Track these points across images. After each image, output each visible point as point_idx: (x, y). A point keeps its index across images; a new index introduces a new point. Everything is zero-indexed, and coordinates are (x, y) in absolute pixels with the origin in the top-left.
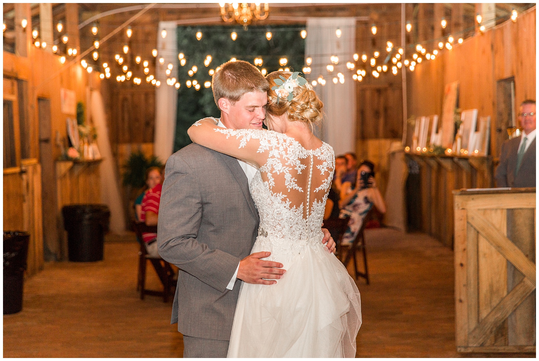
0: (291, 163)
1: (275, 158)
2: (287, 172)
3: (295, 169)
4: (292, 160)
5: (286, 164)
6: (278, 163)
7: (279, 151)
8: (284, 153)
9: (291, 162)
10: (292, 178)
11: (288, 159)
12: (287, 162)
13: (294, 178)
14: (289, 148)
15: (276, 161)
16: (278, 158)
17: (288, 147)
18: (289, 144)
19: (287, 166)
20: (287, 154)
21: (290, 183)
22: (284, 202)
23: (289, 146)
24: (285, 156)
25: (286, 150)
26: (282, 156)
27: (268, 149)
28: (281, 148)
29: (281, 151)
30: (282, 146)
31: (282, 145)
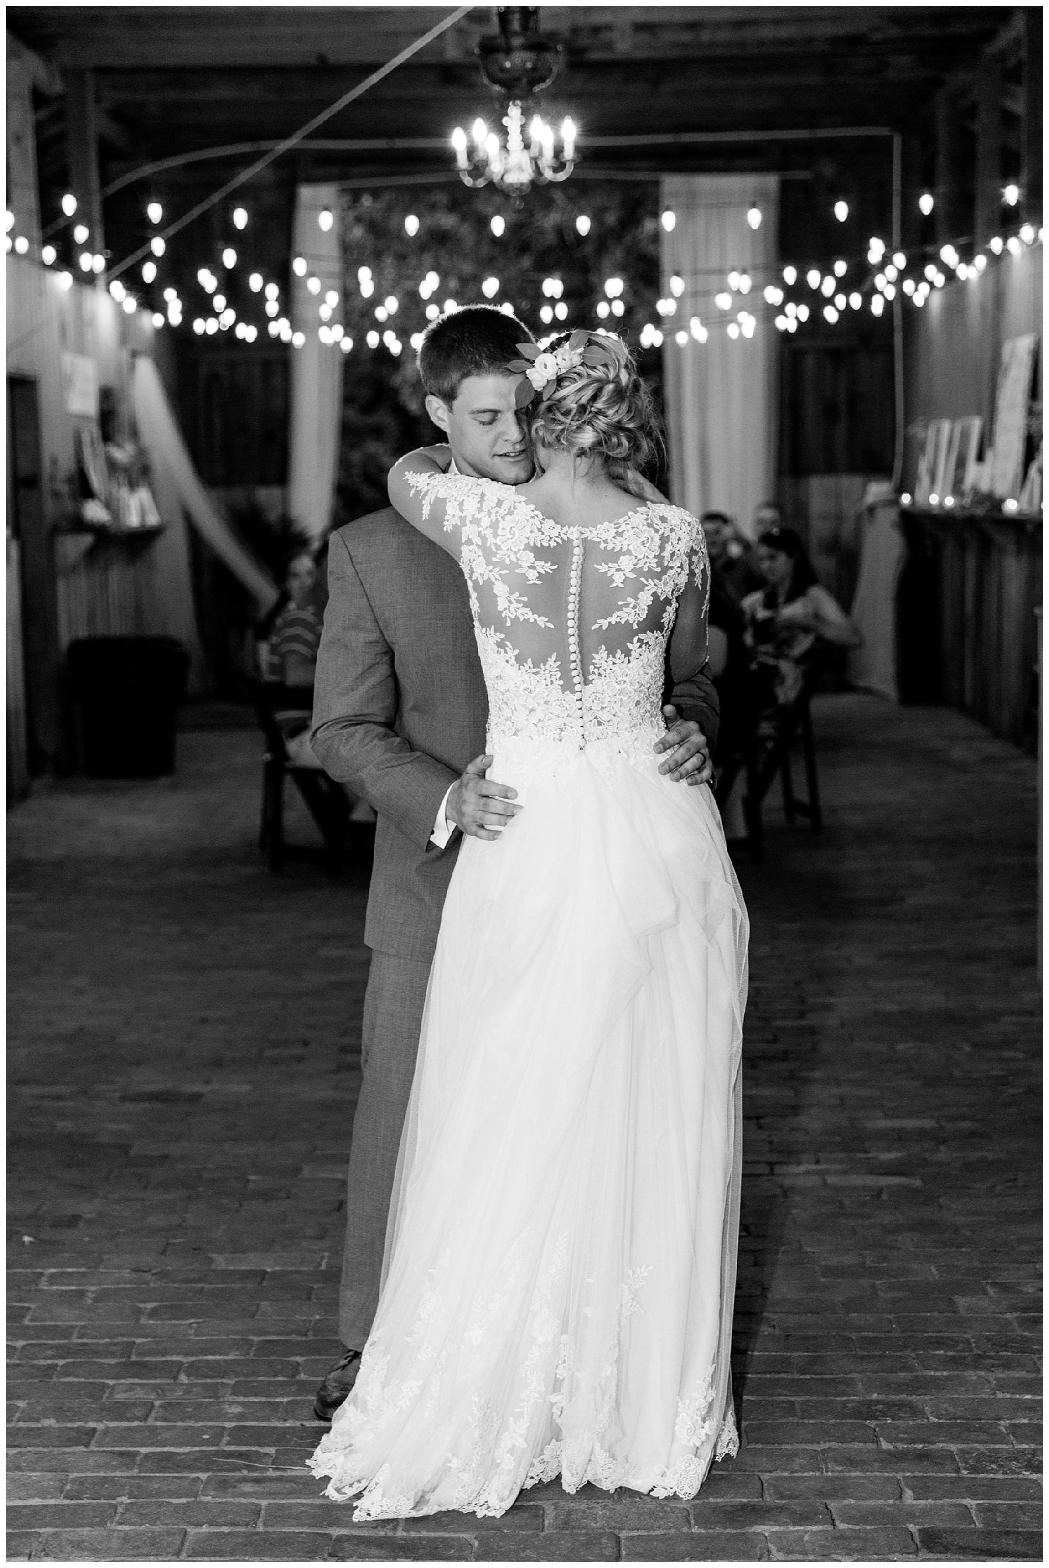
0: (506, 557)
1: (472, 544)
2: (496, 579)
3: (518, 571)
4: (508, 550)
5: (494, 559)
6: (479, 556)
7: (480, 529)
8: (489, 533)
9: (505, 555)
10: (511, 593)
11: (498, 547)
12: (495, 554)
13: (517, 594)
14: (504, 520)
15: (475, 553)
16: (477, 545)
17: (500, 518)
18: (506, 512)
19: (496, 565)
20: (496, 535)
21: (509, 606)
22: (503, 651)
23: (503, 518)
24: (491, 540)
25: (494, 526)
26: (484, 538)
27: (459, 524)
28: (486, 522)
29: (484, 527)
30: (487, 516)
31: (489, 513)
